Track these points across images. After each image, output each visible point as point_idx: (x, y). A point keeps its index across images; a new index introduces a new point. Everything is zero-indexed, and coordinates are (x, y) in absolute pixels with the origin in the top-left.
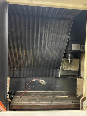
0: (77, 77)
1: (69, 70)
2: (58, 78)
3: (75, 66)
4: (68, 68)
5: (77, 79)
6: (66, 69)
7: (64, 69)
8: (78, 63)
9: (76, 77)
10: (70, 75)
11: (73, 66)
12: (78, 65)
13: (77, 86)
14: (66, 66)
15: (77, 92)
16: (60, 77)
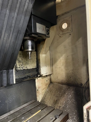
0: (36, 76)
1: (26, 69)
2: (12, 85)
3: (32, 62)
4: (24, 65)
5: (36, 79)
6: (21, 69)
7: (19, 69)
8: (35, 58)
9: (34, 77)
10: (28, 77)
11: (30, 63)
12: (36, 60)
13: (37, 89)
14: (21, 63)
15: (37, 97)
16: (15, 83)
